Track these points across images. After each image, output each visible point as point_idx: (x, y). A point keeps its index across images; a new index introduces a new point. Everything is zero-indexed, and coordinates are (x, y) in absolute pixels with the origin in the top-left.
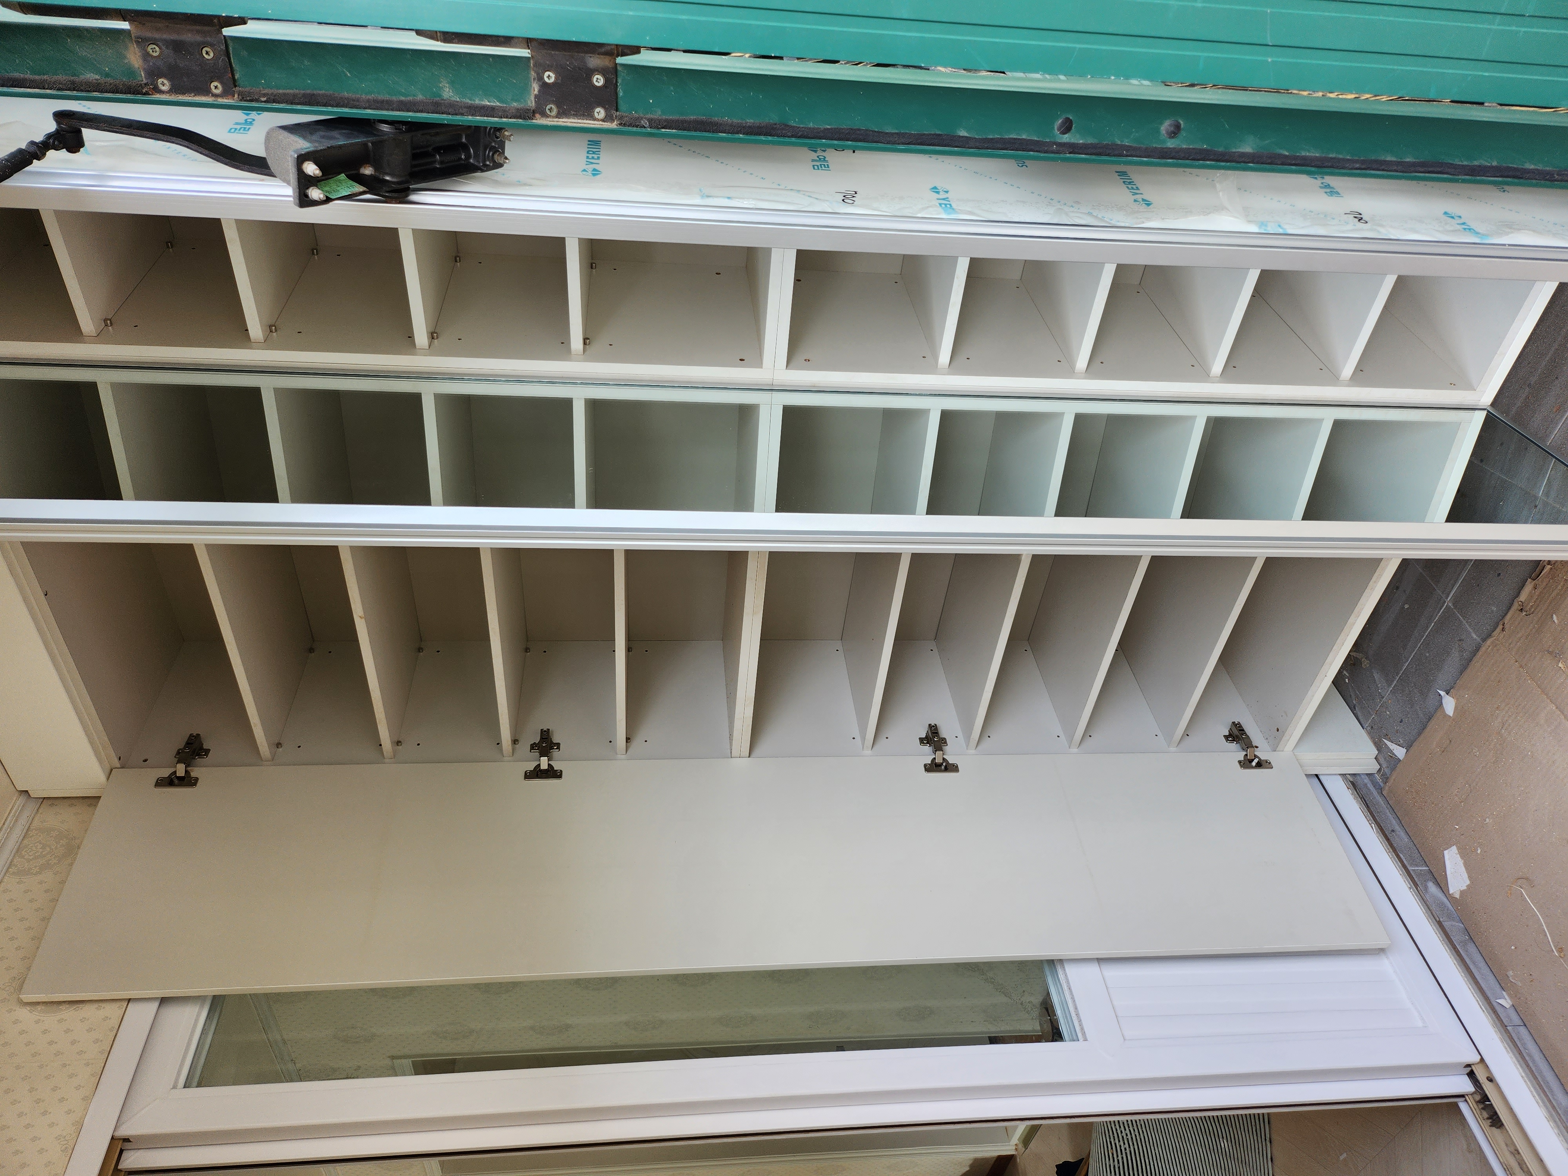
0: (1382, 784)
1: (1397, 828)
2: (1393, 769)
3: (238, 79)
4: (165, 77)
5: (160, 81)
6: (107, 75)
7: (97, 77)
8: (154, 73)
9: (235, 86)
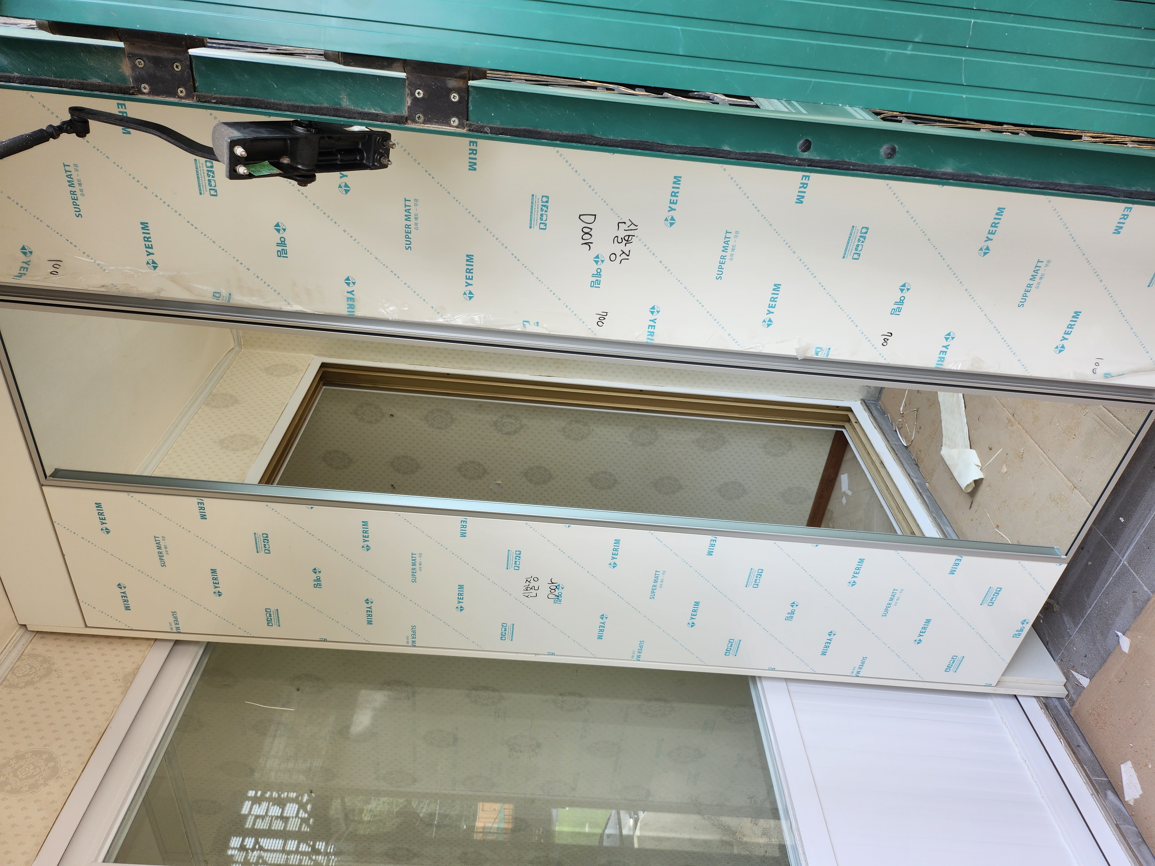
0: (1069, 708)
1: (1082, 744)
2: (1079, 695)
3: (197, 86)
4: (147, 83)
5: (143, 85)
6: (106, 80)
7: (100, 81)
8: (139, 80)
9: (195, 91)
